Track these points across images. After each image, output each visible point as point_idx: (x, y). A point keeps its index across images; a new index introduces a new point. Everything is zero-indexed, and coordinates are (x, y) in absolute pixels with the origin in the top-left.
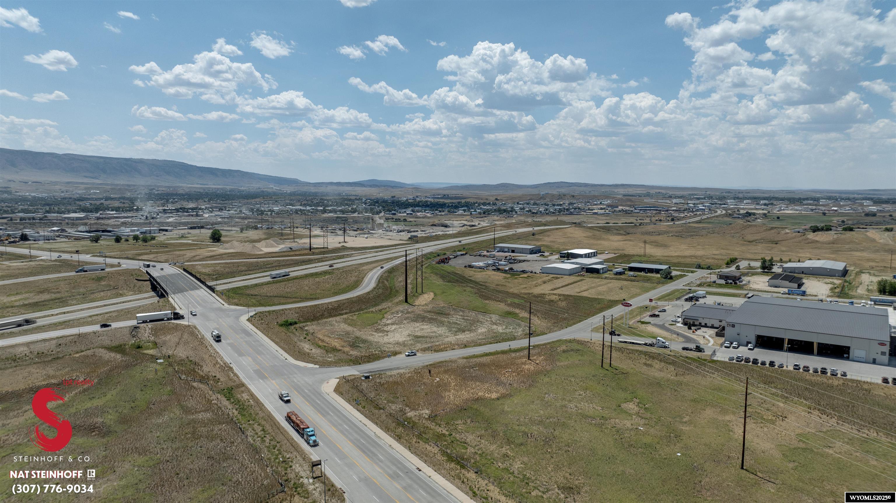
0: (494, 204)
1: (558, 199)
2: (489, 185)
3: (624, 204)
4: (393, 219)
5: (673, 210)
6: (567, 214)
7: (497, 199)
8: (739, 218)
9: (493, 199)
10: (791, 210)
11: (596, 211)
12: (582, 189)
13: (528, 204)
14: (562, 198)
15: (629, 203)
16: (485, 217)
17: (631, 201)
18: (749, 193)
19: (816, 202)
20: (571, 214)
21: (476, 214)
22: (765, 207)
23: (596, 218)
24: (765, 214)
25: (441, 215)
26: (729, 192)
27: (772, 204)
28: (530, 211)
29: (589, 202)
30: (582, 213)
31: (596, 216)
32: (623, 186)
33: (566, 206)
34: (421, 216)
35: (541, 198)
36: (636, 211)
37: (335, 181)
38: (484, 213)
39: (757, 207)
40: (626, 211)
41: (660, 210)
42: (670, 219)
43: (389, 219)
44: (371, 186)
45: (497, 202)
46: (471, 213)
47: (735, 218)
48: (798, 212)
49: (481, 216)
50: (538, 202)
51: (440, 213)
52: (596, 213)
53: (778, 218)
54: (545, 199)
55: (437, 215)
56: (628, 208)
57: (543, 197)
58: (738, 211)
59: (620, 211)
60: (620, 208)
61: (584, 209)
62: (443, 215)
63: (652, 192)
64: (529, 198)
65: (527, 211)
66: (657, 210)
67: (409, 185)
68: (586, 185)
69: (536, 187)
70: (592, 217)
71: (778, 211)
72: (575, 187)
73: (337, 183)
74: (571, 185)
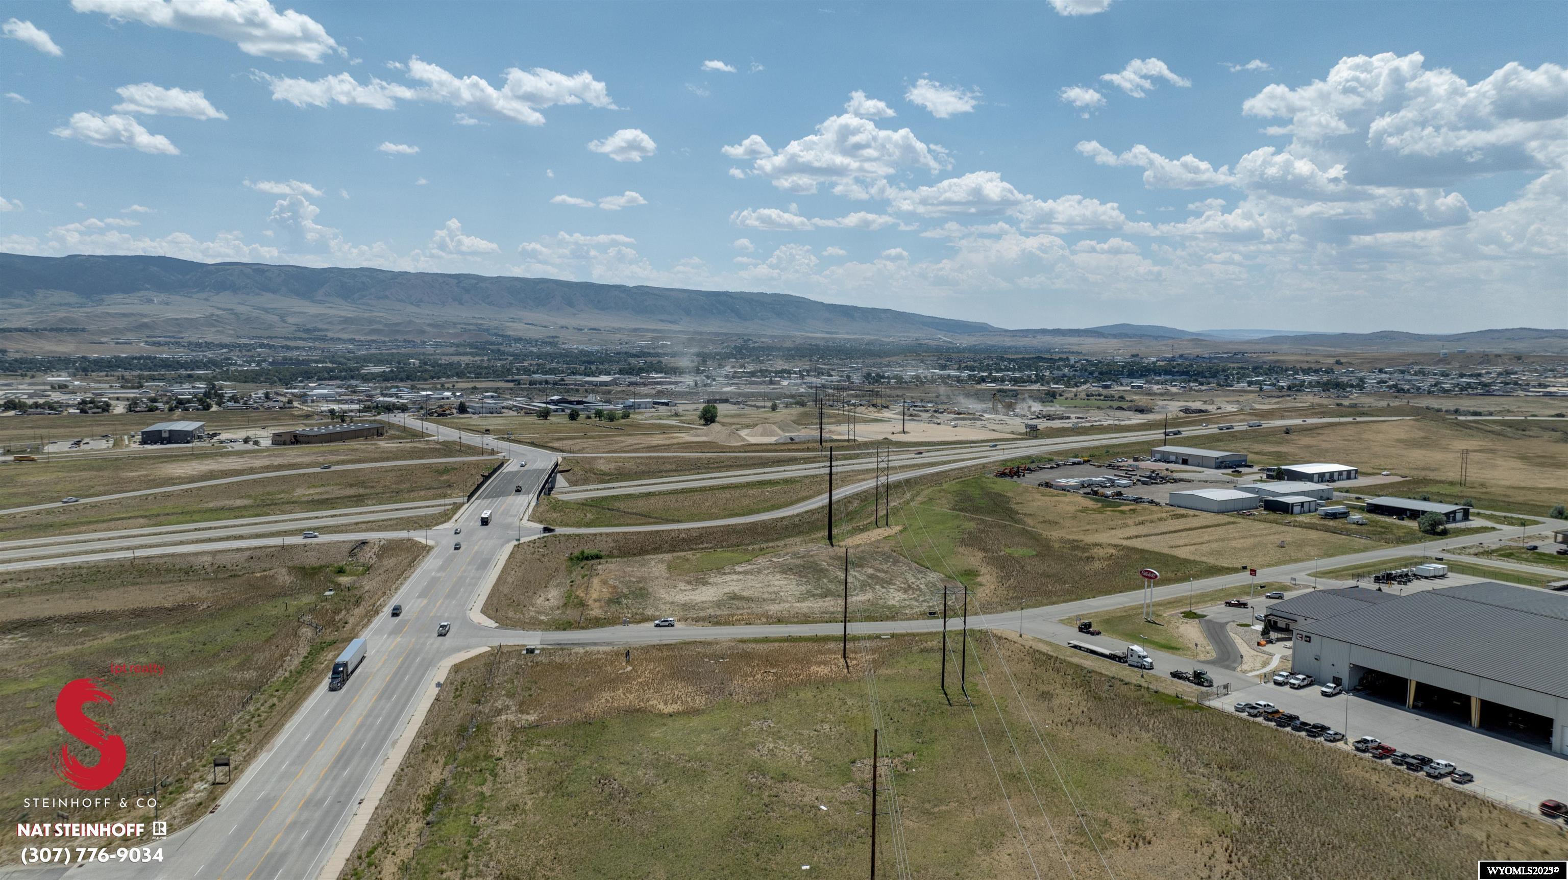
0: (1327, 372)
1: (1485, 364)
2: (1353, 335)
4: (1100, 395)
7: (1338, 363)
9: (1331, 361)
13: (1403, 372)
14: (1493, 361)
20: (1489, 394)
21: (1271, 391)
28: (1395, 386)
30: (1518, 392)
33: (1488, 379)
34: (1158, 391)
35: (1440, 361)
37: (1050, 327)
43: (1093, 395)
44: (1115, 336)
45: (1337, 368)
46: (1261, 389)
50: (1430, 369)
54: (1449, 363)
55: (1191, 389)
61: (1528, 385)
62: (1202, 391)
64: (1411, 361)
65: (1390, 386)
73: (1054, 330)
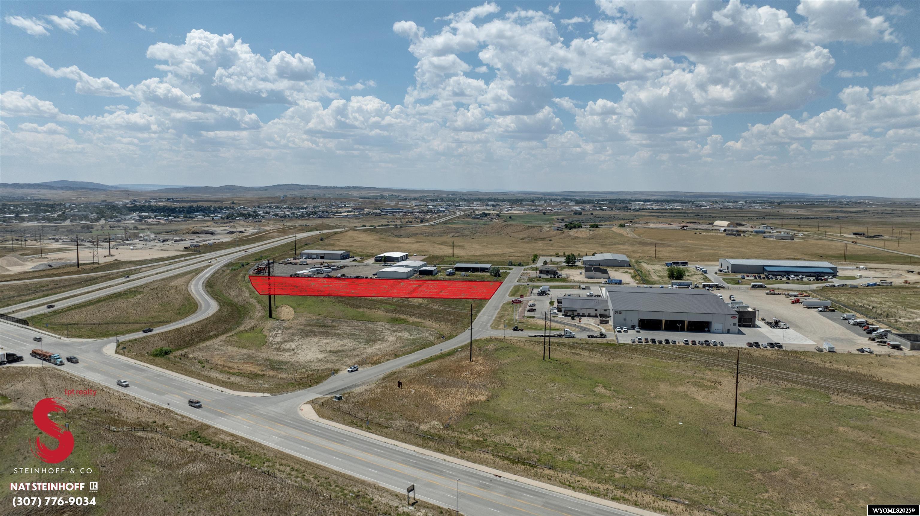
0: (233, 208)
1: (300, 202)
2: (212, 188)
3: (368, 206)
5: (418, 212)
6: (316, 218)
7: (233, 203)
8: (478, 218)
9: (227, 202)
10: (516, 210)
11: (345, 214)
12: (315, 191)
13: (270, 207)
14: (303, 201)
15: (372, 206)
16: (231, 222)
17: (373, 203)
18: (471, 195)
19: (532, 203)
20: (321, 217)
21: (219, 220)
22: (494, 208)
23: (349, 221)
24: (498, 215)
25: (178, 221)
26: (454, 194)
27: (498, 205)
28: (276, 215)
29: (333, 205)
30: (332, 216)
31: (347, 219)
32: (355, 188)
33: (311, 209)
34: (153, 223)
35: (282, 201)
36: (383, 213)
38: (228, 218)
39: (488, 208)
40: (374, 213)
41: (405, 212)
42: (419, 220)
43: (114, 227)
44: (62, 189)
45: (235, 206)
46: (213, 219)
47: (474, 218)
48: (523, 212)
49: (226, 221)
50: (279, 205)
51: (175, 219)
52: (346, 216)
53: (510, 217)
54: (286, 202)
55: (173, 221)
56: (374, 211)
57: (284, 200)
58: (474, 211)
59: (368, 214)
60: (366, 210)
61: (332, 212)
62: (180, 221)
63: (386, 194)
64: (268, 201)
65: (273, 215)
66: (401, 212)
67: (112, 187)
68: (318, 188)
69: (266, 190)
70: (344, 220)
71: (507, 211)
72: (308, 190)
74: (302, 187)
